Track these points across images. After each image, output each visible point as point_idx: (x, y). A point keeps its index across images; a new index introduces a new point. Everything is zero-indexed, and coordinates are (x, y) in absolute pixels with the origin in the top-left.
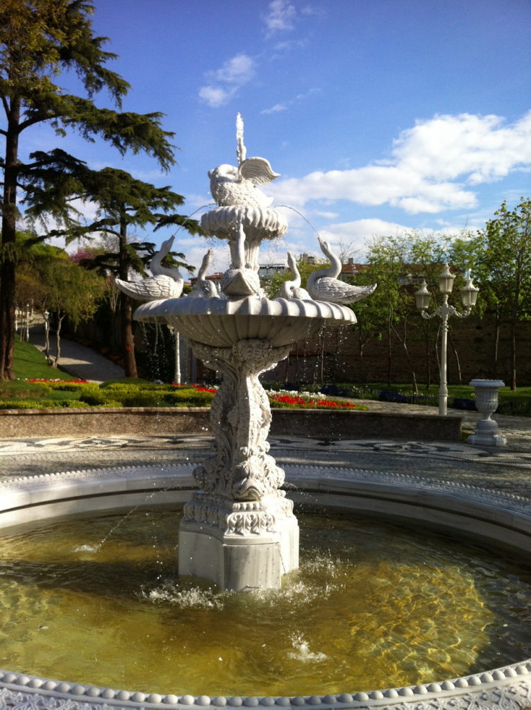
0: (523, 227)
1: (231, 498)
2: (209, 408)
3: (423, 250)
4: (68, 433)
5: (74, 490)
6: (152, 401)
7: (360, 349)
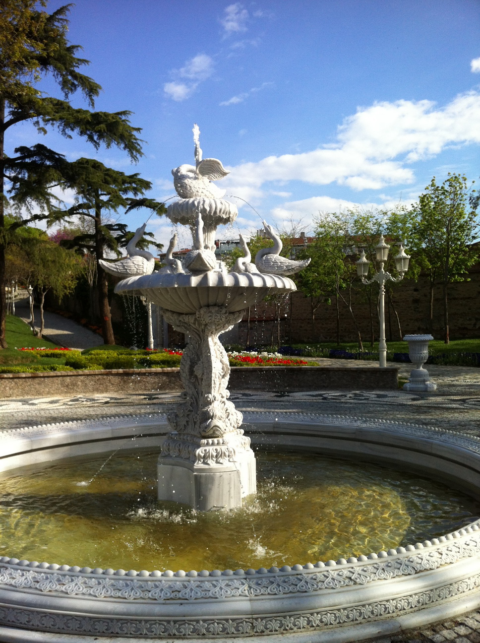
0: (451, 199)
1: (199, 436)
2: (179, 368)
3: (363, 224)
4: (57, 393)
5: (67, 438)
6: (128, 364)
7: (312, 313)
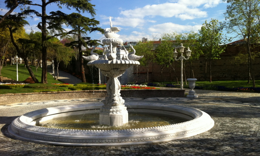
1: (111, 106)
4: (66, 98)
6: (91, 89)
7: (161, 70)
